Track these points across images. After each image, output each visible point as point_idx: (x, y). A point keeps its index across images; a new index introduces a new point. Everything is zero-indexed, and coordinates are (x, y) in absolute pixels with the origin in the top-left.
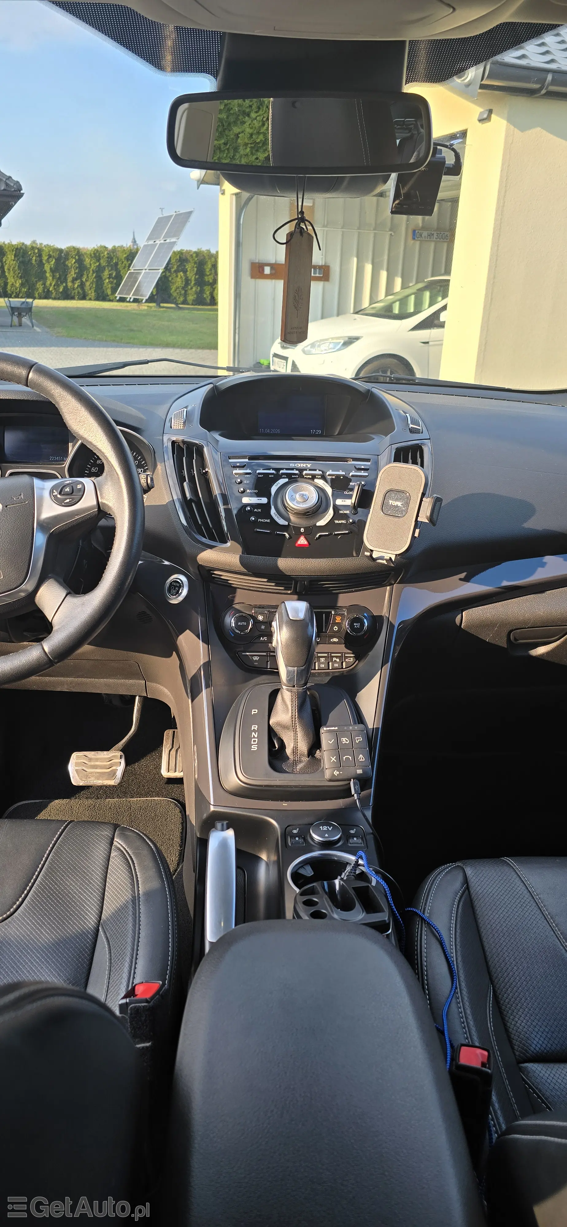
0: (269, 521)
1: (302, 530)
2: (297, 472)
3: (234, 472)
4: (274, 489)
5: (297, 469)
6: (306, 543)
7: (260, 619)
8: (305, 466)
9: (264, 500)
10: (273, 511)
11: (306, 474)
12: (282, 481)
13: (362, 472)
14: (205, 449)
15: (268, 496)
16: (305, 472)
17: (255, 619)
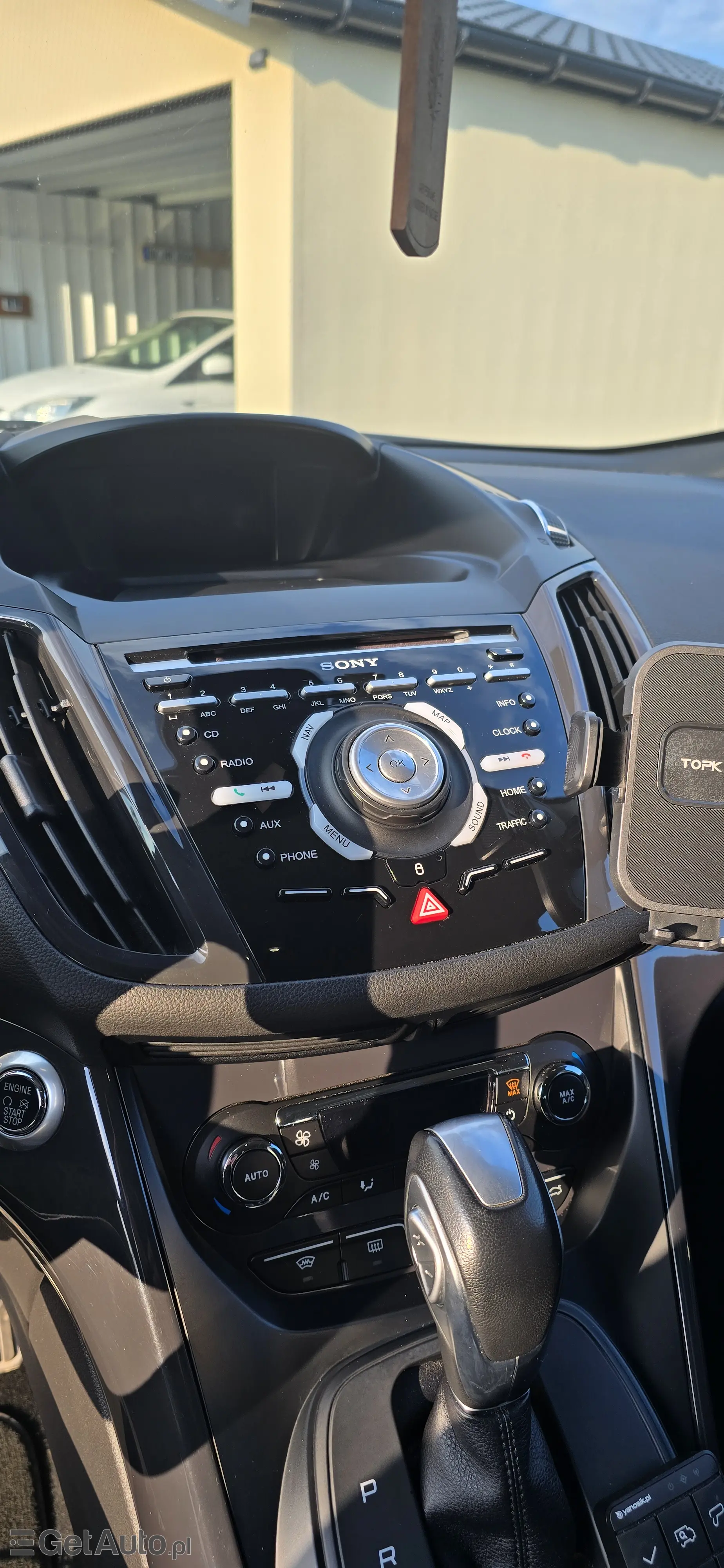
0: (311, 854)
1: (419, 868)
2: (350, 686)
3: (162, 706)
4: (300, 751)
5: (346, 678)
6: (442, 910)
7: (303, 1142)
8: (362, 665)
9: (283, 789)
10: (318, 821)
11: (377, 691)
12: (317, 721)
13: (512, 664)
14: (47, 639)
15: (290, 772)
16: (370, 686)
17: (286, 1143)
